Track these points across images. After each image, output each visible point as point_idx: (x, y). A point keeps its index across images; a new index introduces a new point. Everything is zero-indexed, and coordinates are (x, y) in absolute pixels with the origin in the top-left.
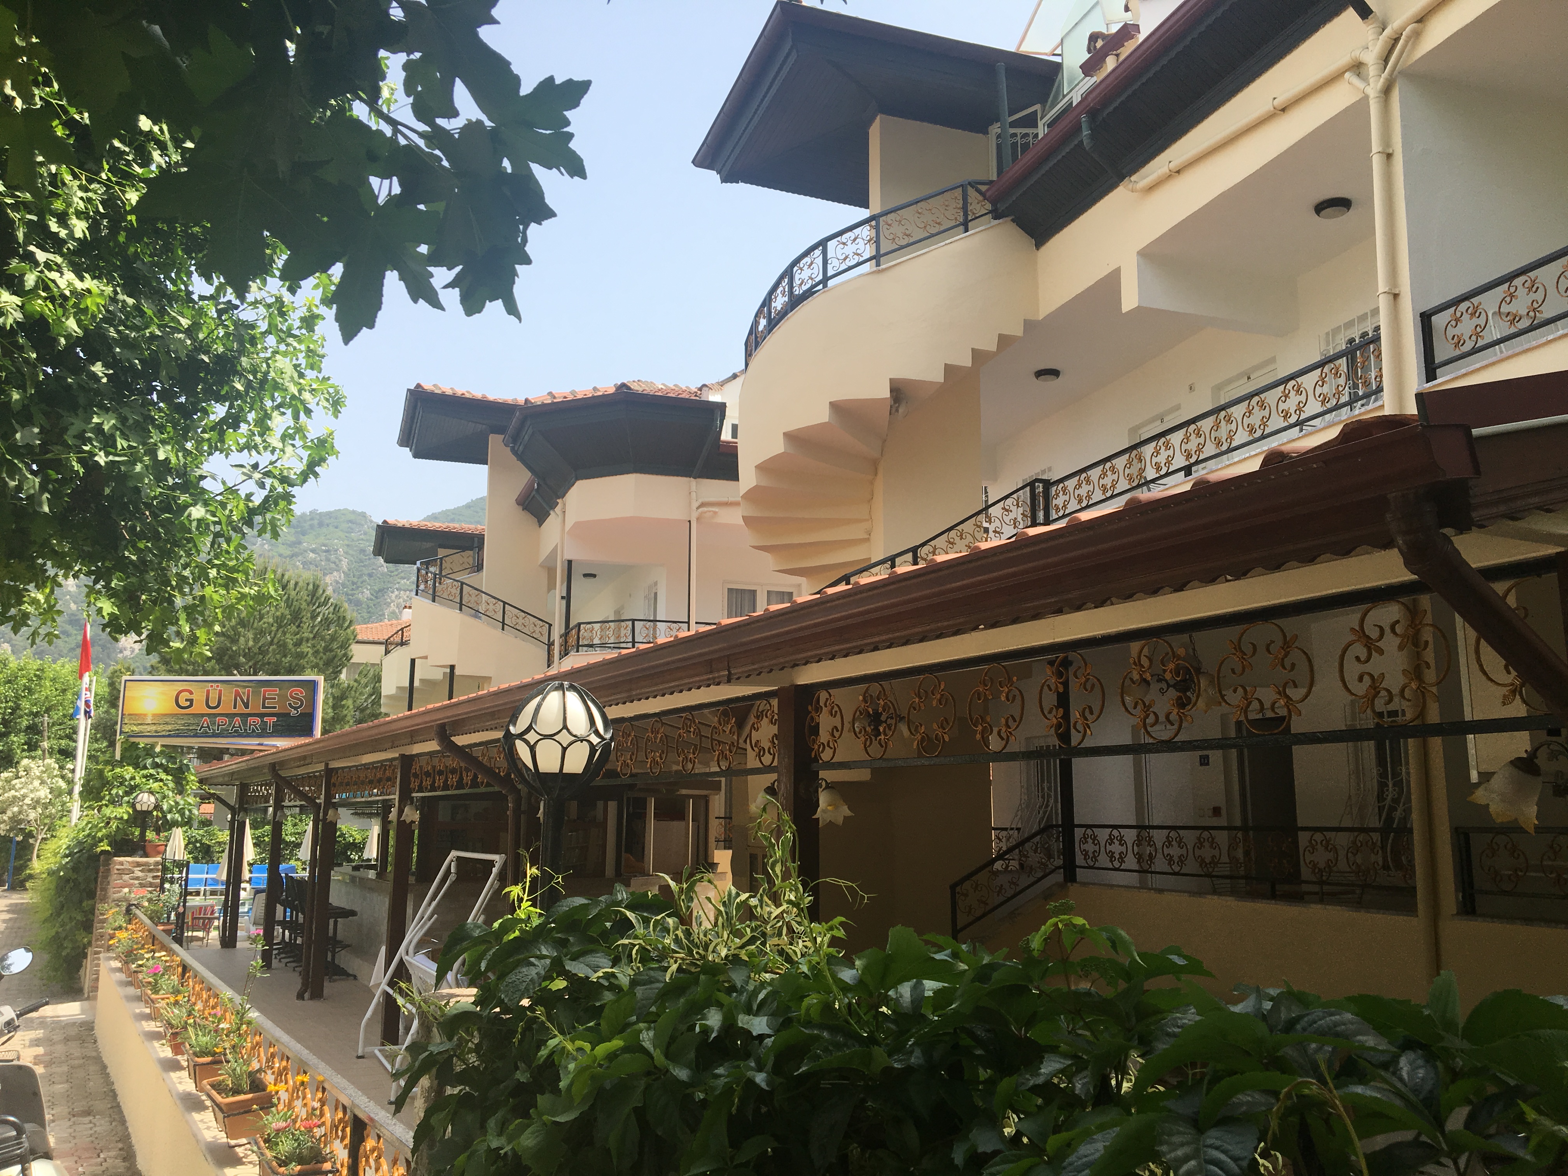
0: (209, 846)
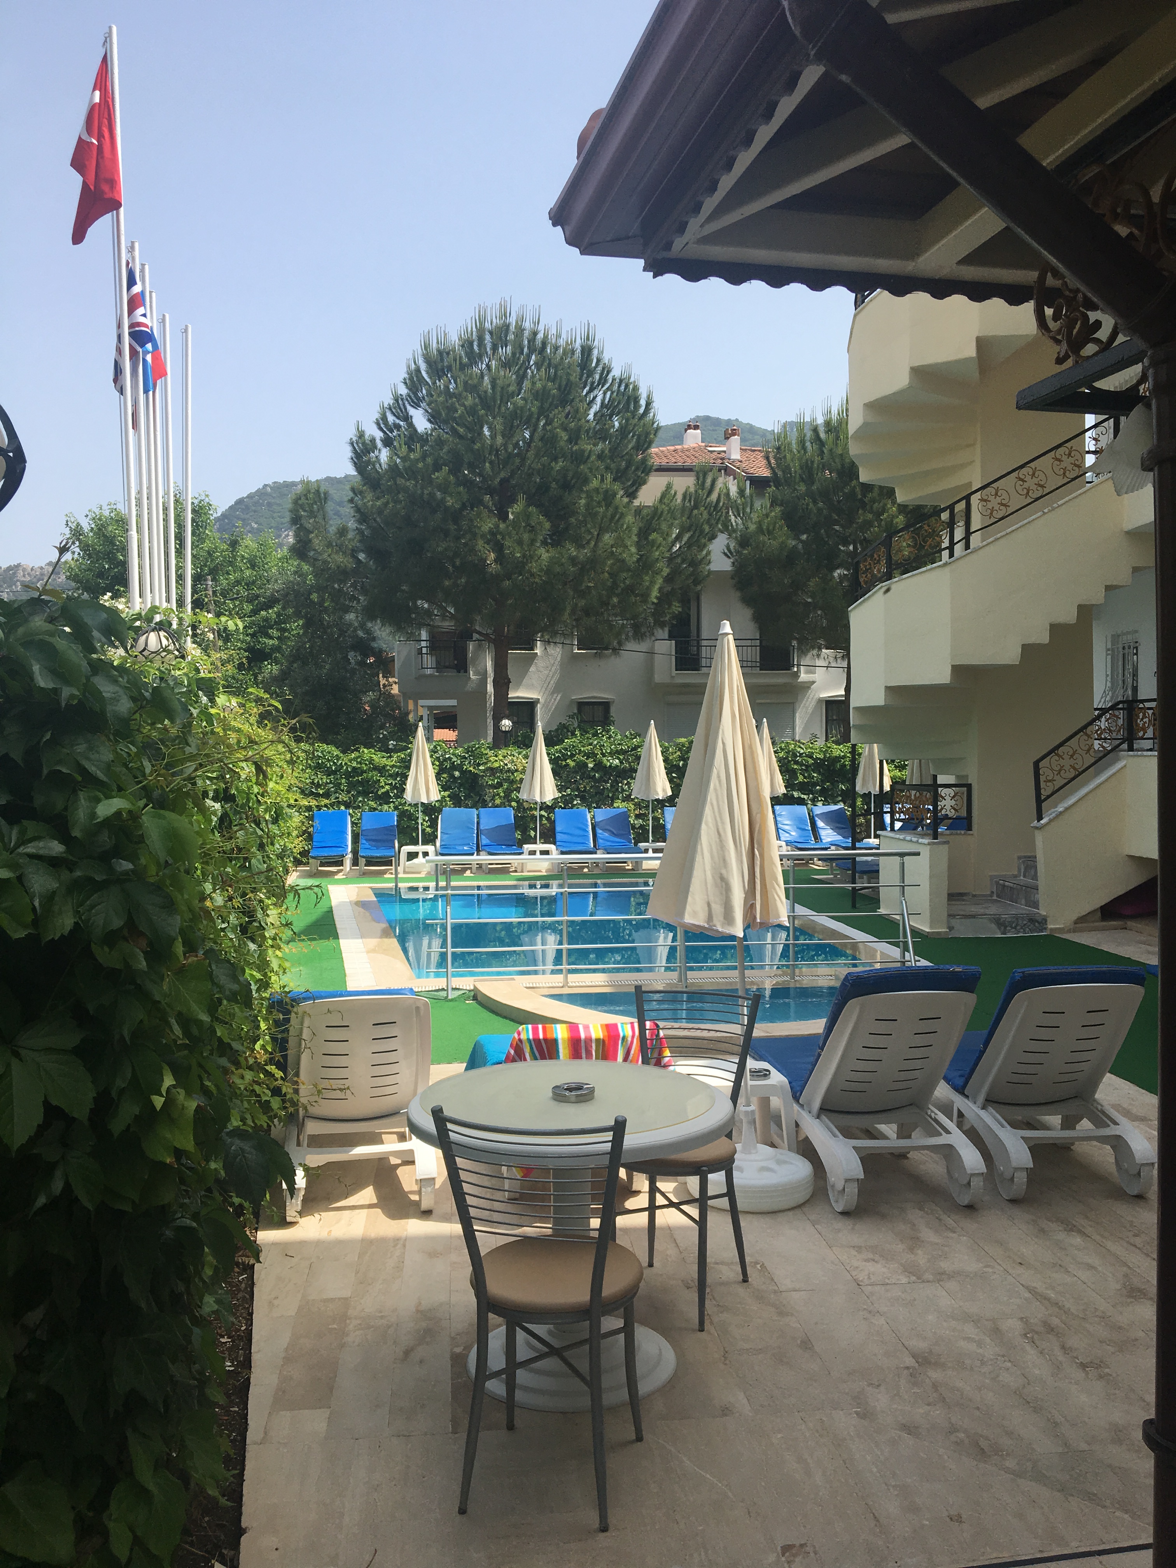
0: (476, 776)
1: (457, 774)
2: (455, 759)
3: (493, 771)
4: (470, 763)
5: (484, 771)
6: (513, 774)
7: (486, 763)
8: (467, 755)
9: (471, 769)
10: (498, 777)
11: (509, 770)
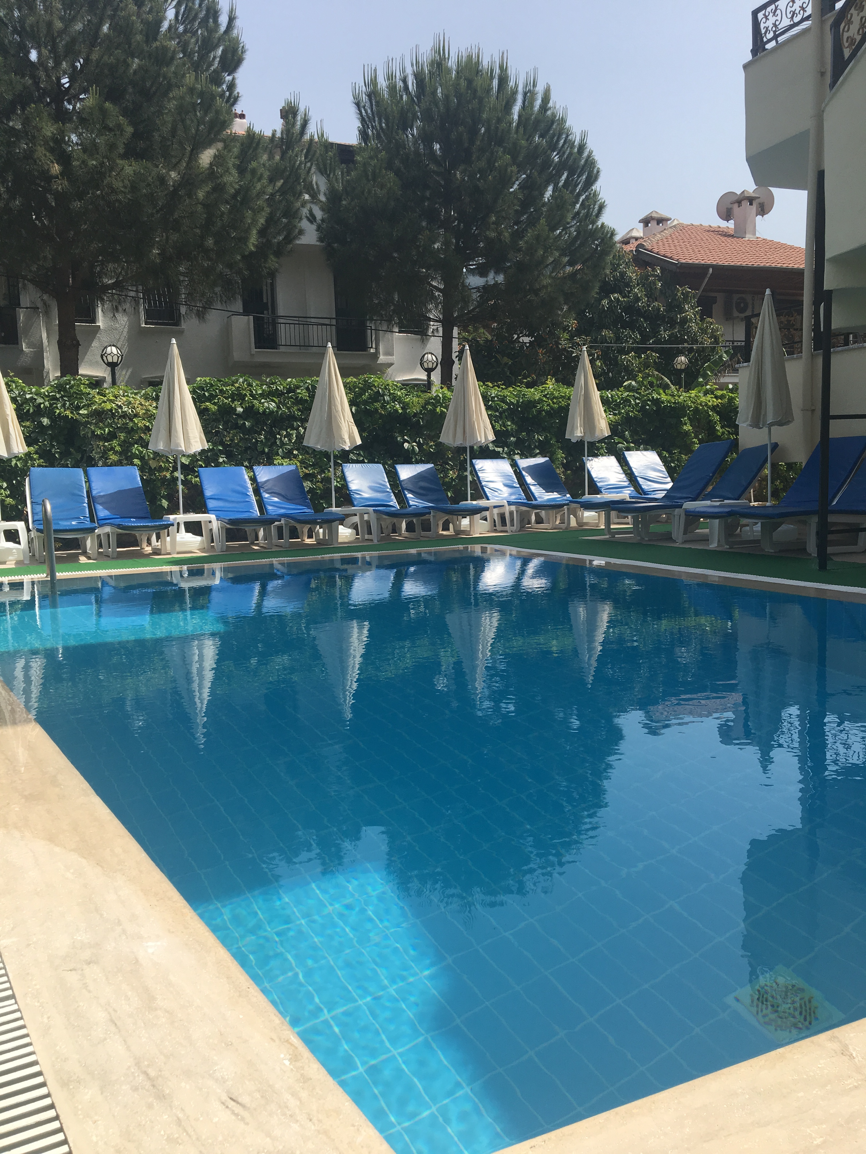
0: (75, 423)
1: (45, 421)
2: (40, 400)
3: (100, 415)
4: (64, 405)
5: (87, 416)
6: (131, 420)
7: (89, 406)
8: (58, 396)
9: (68, 412)
10: (109, 425)
11: (124, 415)
